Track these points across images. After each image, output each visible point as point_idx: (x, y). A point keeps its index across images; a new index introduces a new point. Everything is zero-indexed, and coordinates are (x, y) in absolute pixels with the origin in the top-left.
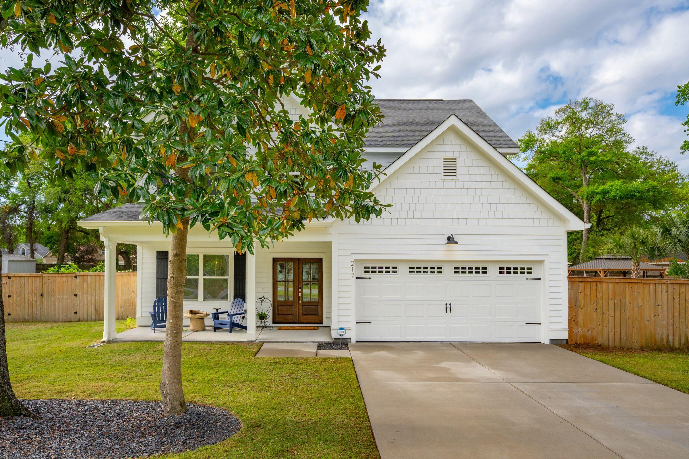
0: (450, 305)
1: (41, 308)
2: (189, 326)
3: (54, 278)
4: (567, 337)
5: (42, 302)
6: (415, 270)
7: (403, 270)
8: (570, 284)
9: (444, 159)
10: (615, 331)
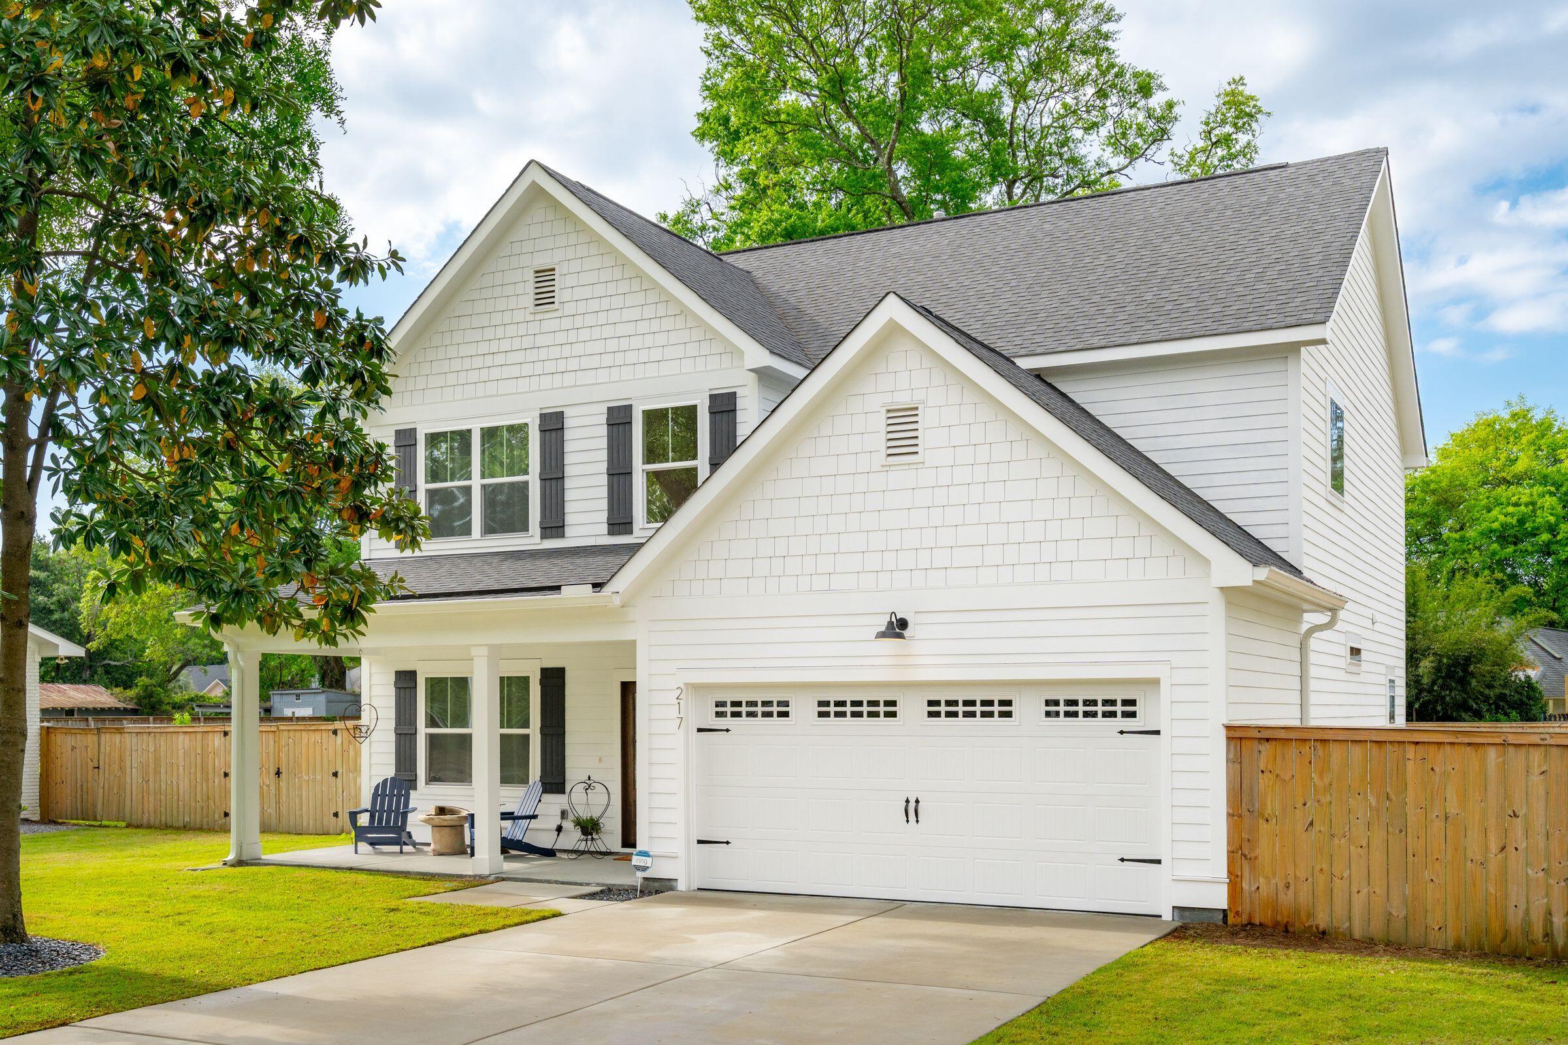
0: (917, 801)
1: (278, 802)
2: (429, 844)
3: (298, 734)
4: (1223, 904)
5: (278, 789)
6: (832, 709)
7: (803, 709)
8: (1232, 747)
9: (888, 411)
10: (1372, 891)
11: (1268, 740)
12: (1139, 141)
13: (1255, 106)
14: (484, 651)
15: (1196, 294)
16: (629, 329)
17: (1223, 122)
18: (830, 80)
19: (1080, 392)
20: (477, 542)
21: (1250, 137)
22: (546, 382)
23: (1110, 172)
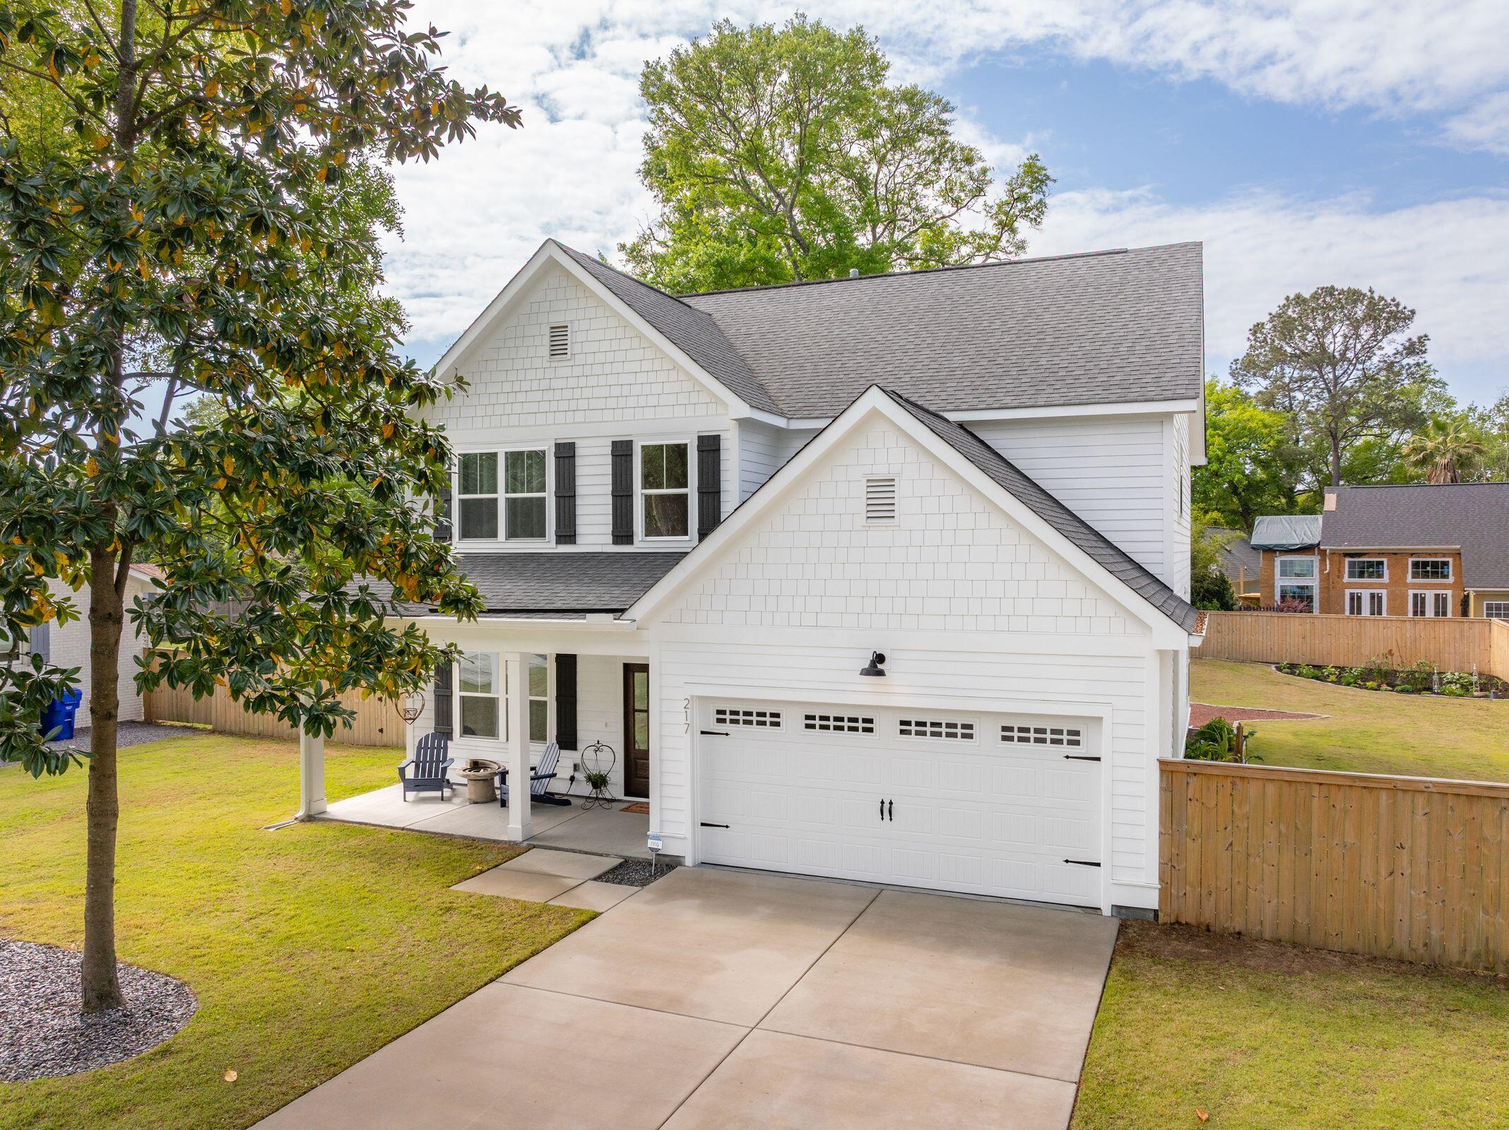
0: (891, 803)
4: (1155, 905)
6: (817, 722)
7: (792, 722)
8: (1165, 778)
9: (868, 481)
10: (1280, 901)
11: (1195, 774)
12: (962, 195)
13: (1045, 175)
14: (517, 657)
15: (1082, 362)
16: (631, 379)
17: (1022, 185)
18: (748, 151)
19: (995, 440)
20: (501, 544)
21: (1041, 196)
22: (560, 417)
23: (943, 217)
